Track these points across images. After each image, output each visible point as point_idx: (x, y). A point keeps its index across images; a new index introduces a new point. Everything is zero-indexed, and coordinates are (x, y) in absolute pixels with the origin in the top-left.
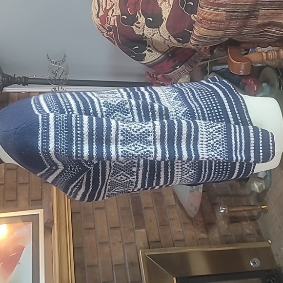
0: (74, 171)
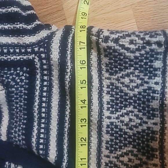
0: (22, 81)
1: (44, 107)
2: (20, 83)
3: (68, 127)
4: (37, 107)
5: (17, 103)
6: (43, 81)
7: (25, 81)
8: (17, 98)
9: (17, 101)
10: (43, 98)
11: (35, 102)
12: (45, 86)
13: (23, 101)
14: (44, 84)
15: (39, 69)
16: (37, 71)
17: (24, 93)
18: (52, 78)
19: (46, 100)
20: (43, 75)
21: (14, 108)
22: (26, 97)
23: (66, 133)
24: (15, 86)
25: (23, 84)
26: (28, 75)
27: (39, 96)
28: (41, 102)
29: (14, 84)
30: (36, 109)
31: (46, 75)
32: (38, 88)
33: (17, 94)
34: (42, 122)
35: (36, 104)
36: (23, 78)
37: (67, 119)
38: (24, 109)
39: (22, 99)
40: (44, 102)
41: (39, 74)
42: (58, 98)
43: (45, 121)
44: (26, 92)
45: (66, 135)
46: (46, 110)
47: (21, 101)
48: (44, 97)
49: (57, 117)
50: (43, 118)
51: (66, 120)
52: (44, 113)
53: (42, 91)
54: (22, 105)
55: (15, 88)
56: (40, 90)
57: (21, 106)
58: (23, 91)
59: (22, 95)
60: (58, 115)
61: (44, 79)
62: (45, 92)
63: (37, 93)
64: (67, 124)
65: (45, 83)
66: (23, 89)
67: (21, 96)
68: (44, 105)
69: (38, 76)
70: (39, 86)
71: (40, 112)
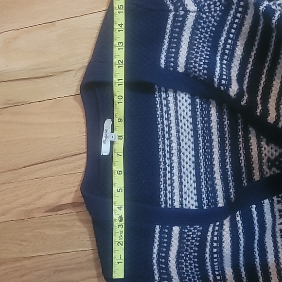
1: (229, 44)
2: (213, 13)
3: (250, 68)
4: (223, 42)
5: (202, 33)
6: (235, 17)
7: (218, 12)
8: (203, 28)
9: (203, 31)
10: (230, 35)
11: (222, 36)
12: (236, 23)
13: (209, 33)
14: (235, 21)
15: (235, 5)
16: (233, 6)
17: (213, 24)
18: (246, 16)
19: (233, 37)
20: (237, 12)
21: (197, 37)
22: (214, 29)
23: (248, 74)
24: (207, 14)
25: (216, 15)
26: (223, 8)
27: (227, 31)
28: (228, 38)
29: (207, 10)
30: (221, 44)
31: (240, 12)
32: (228, 23)
33: (205, 22)
34: (224, 58)
35: (223, 38)
36: (218, 9)
37: (251, 60)
38: (208, 41)
39: (209, 31)
40: (230, 39)
41: (234, 10)
42: (246, 37)
43: (228, 58)
44: (215, 24)
45: (247, 77)
46: (230, 47)
47: (207, 33)
48: (232, 33)
49: (241, 57)
50: (226, 54)
51: (250, 62)
52: (228, 49)
53: (231, 27)
54: (207, 37)
55: (206, 15)
56: (230, 26)
57: (205, 37)
58: (213, 22)
59: (210, 26)
60: (242, 54)
61: (237, 16)
62: (234, 29)
63: (226, 28)
64: (250, 65)
65: (237, 21)
66: (213, 20)
67: (208, 27)
68: (230, 41)
69: (232, 12)
70: (230, 21)
71: (224, 48)
